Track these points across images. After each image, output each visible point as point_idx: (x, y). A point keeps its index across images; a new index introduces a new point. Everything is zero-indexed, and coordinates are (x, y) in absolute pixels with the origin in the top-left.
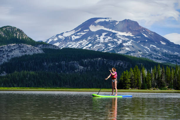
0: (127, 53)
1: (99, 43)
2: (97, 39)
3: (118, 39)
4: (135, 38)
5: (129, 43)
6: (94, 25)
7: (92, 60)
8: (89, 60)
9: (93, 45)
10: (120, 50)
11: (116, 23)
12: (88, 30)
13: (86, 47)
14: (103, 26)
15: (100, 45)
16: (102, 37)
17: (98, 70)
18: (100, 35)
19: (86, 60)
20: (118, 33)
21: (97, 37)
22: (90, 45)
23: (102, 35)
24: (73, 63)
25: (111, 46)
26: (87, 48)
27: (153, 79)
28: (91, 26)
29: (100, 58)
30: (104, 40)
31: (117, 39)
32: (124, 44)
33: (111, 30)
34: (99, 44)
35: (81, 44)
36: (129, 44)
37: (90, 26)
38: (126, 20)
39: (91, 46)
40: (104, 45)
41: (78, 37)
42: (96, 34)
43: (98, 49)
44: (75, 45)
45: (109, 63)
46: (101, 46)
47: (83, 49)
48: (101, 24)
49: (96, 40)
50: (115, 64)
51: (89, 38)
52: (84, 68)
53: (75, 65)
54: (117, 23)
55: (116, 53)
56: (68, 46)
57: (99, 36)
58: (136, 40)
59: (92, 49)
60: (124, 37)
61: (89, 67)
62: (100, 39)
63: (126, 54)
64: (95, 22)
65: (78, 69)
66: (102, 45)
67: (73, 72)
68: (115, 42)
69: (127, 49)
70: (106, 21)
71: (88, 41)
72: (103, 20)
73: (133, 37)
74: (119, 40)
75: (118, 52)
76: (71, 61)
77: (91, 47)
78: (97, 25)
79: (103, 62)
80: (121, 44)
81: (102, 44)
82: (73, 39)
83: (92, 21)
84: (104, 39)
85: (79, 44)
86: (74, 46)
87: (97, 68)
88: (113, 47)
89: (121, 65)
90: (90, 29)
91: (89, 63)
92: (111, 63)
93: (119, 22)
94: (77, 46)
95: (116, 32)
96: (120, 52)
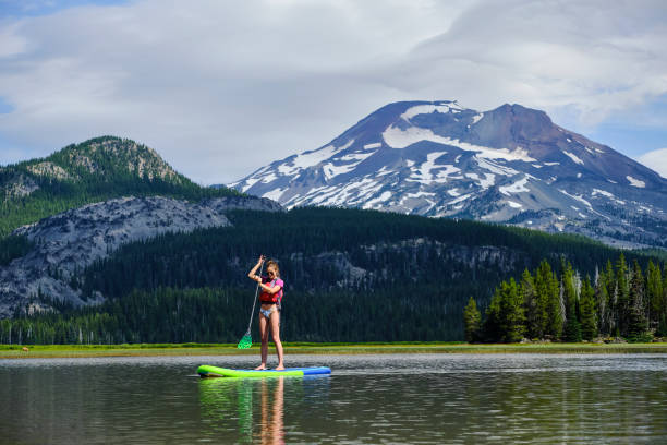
0: (514, 220)
1: (416, 187)
2: (411, 173)
3: (482, 173)
4: (538, 167)
5: (520, 186)
6: (399, 127)
7: (395, 246)
8: (385, 245)
9: (397, 196)
10: (489, 211)
11: (473, 120)
12: (379, 145)
13: (375, 201)
14: (428, 130)
15: (419, 194)
16: (426, 168)
17: (415, 279)
18: (420, 160)
19: (373, 248)
20: (480, 152)
21: (408, 168)
22: (387, 195)
23: (425, 160)
24: (331, 259)
25: (458, 199)
26: (376, 205)
27: (603, 305)
28: (389, 129)
29: (421, 237)
30: (433, 178)
31: (477, 172)
32: (503, 190)
33: (455, 143)
34: (415, 192)
35: (355, 192)
36: (518, 188)
37: (384, 131)
38: (505, 106)
39: (390, 200)
40: (433, 194)
41: (344, 169)
42: (404, 159)
43: (416, 210)
44: (337, 196)
45: (453, 256)
46: (425, 197)
47: (364, 208)
48: (422, 122)
49: (407, 177)
50: (473, 259)
51: (383, 172)
52: (368, 273)
53: (337, 264)
54: (477, 119)
55: (477, 219)
56: (310, 200)
57: (418, 165)
58: (544, 173)
59: (393, 208)
60: (503, 165)
61: (385, 272)
62: (418, 173)
63: (511, 221)
64: (402, 116)
65: (349, 278)
66: (427, 194)
67: (331, 287)
68: (472, 182)
69: (514, 205)
70: (440, 111)
71: (380, 183)
72: (429, 109)
73: (534, 163)
74: (487, 175)
75: (484, 218)
76: (324, 250)
77: (391, 203)
78: (410, 126)
79: (433, 251)
80: (492, 189)
81: (428, 191)
82: (329, 176)
83: (391, 115)
84: (434, 172)
85: (349, 192)
86: (330, 200)
87: (414, 273)
88: (466, 200)
89: (492, 260)
90: (386, 141)
91: (385, 258)
92: (458, 253)
93: (485, 113)
94: (343, 199)
95: (474, 148)
96: (489, 217)
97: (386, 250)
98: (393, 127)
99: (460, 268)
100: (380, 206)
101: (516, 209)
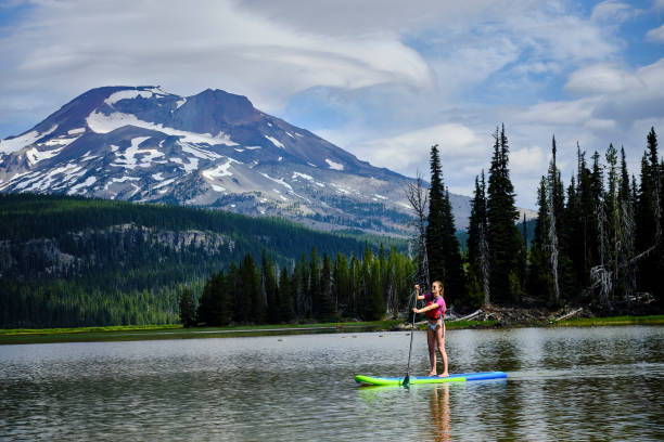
0: (218, 203)
1: (120, 171)
2: (115, 158)
3: (186, 157)
4: (240, 151)
5: (224, 169)
6: (103, 112)
7: (102, 232)
8: (93, 232)
9: (102, 181)
10: (194, 195)
11: (176, 105)
12: (83, 130)
13: (79, 186)
14: (132, 116)
15: (124, 178)
16: (130, 153)
17: (122, 264)
18: (125, 145)
19: (81, 234)
20: (183, 137)
21: (113, 153)
22: (91, 180)
23: (130, 145)
24: (39, 245)
25: (163, 184)
26: (81, 190)
28: (93, 114)
29: (128, 222)
30: (137, 163)
31: (181, 157)
32: (207, 174)
33: (159, 128)
34: (120, 177)
35: (60, 177)
36: (221, 172)
37: (88, 116)
38: (209, 90)
39: (94, 185)
40: (138, 179)
41: (48, 155)
42: (109, 144)
43: (121, 194)
44: (41, 182)
45: (160, 240)
46: (130, 182)
47: (70, 193)
48: (125, 107)
49: (111, 161)
50: (179, 244)
51: (87, 157)
52: (76, 260)
53: (46, 251)
54: (180, 104)
55: (181, 203)
56: (14, 186)
57: (122, 150)
58: (245, 158)
59: (98, 193)
60: (207, 149)
61: (93, 257)
62: (123, 158)
63: (214, 205)
64: (106, 101)
65: (57, 264)
66: (131, 179)
67: (39, 274)
68: (176, 166)
69: (217, 188)
70: (144, 96)
71: (85, 168)
72: (133, 94)
73: (235, 147)
74: (191, 159)
75: (188, 202)
76: (32, 237)
77: (96, 188)
78: (114, 111)
79: (139, 236)
80: (196, 173)
81: (132, 176)
82: (33, 162)
83: (94, 100)
84: (138, 157)
85: (53, 177)
86: (34, 186)
87: (121, 258)
88: (171, 185)
89: (198, 245)
90: (91, 126)
91: (93, 243)
92: (164, 238)
93: (188, 98)
94: (48, 184)
95: (177, 133)
96: (194, 201)
97: (93, 236)
98: (97, 113)
99: (167, 252)
100: (85, 191)
101: (220, 193)
